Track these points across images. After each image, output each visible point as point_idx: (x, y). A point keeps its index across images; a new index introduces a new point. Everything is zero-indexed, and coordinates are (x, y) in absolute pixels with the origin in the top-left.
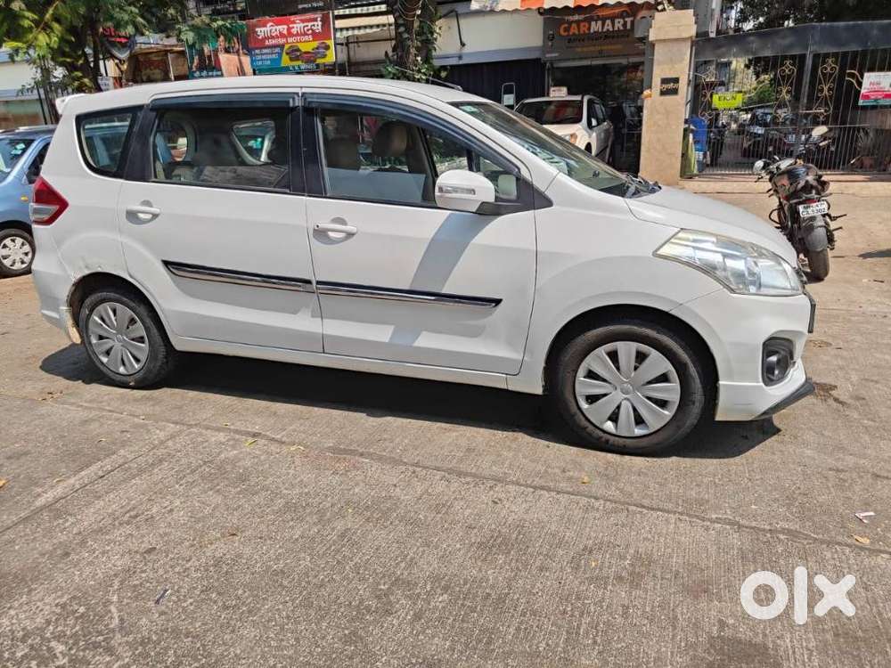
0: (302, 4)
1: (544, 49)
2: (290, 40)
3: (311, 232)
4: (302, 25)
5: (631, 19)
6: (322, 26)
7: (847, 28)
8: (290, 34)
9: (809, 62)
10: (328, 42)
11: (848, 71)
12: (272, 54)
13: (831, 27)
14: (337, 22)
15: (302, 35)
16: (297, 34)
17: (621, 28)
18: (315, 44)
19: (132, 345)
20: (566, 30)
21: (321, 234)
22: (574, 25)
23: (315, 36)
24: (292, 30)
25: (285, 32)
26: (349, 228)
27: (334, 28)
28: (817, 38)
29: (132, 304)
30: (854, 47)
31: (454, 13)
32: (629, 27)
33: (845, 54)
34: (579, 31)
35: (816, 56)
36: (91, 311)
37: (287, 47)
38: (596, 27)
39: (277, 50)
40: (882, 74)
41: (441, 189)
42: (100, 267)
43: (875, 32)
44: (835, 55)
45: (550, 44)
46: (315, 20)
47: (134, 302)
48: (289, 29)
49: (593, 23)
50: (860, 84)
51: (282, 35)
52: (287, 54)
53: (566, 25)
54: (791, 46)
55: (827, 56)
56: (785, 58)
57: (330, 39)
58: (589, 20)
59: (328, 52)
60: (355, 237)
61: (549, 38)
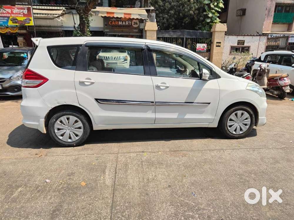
0: (17, 2)
1: (104, 28)
2: (12, 15)
3: (155, 87)
4: (18, 10)
5: (131, 22)
6: (27, 12)
7: (193, 32)
8: (12, 13)
9: (185, 39)
10: (30, 18)
11: (193, 43)
12: (4, 19)
13: (189, 31)
14: (34, 10)
15: (18, 14)
16: (16, 14)
17: (128, 24)
18: (25, 18)
19: (76, 130)
20: (111, 23)
21: (158, 87)
22: (114, 22)
23: (24, 15)
24: (13, 12)
25: (10, 12)
26: (167, 85)
27: (33, 13)
28: (186, 34)
29: (78, 115)
30: (194, 37)
31: (72, 13)
32: (130, 24)
33: (193, 38)
34: (115, 24)
35: (186, 38)
36: (56, 120)
37: (11, 18)
38: (120, 23)
39: (6, 18)
40: (200, 44)
41: (204, 74)
42: (65, 103)
43: (198, 34)
44: (190, 38)
45: (106, 27)
46: (24, 9)
47: (79, 114)
48: (12, 11)
49: (119, 22)
50: (196, 46)
51: (8, 13)
52: (11, 20)
53: (111, 22)
54: (180, 35)
55: (188, 38)
56: (179, 38)
57: (31, 17)
58: (118, 21)
59: (30, 22)
60: (169, 88)
61: (105, 25)
